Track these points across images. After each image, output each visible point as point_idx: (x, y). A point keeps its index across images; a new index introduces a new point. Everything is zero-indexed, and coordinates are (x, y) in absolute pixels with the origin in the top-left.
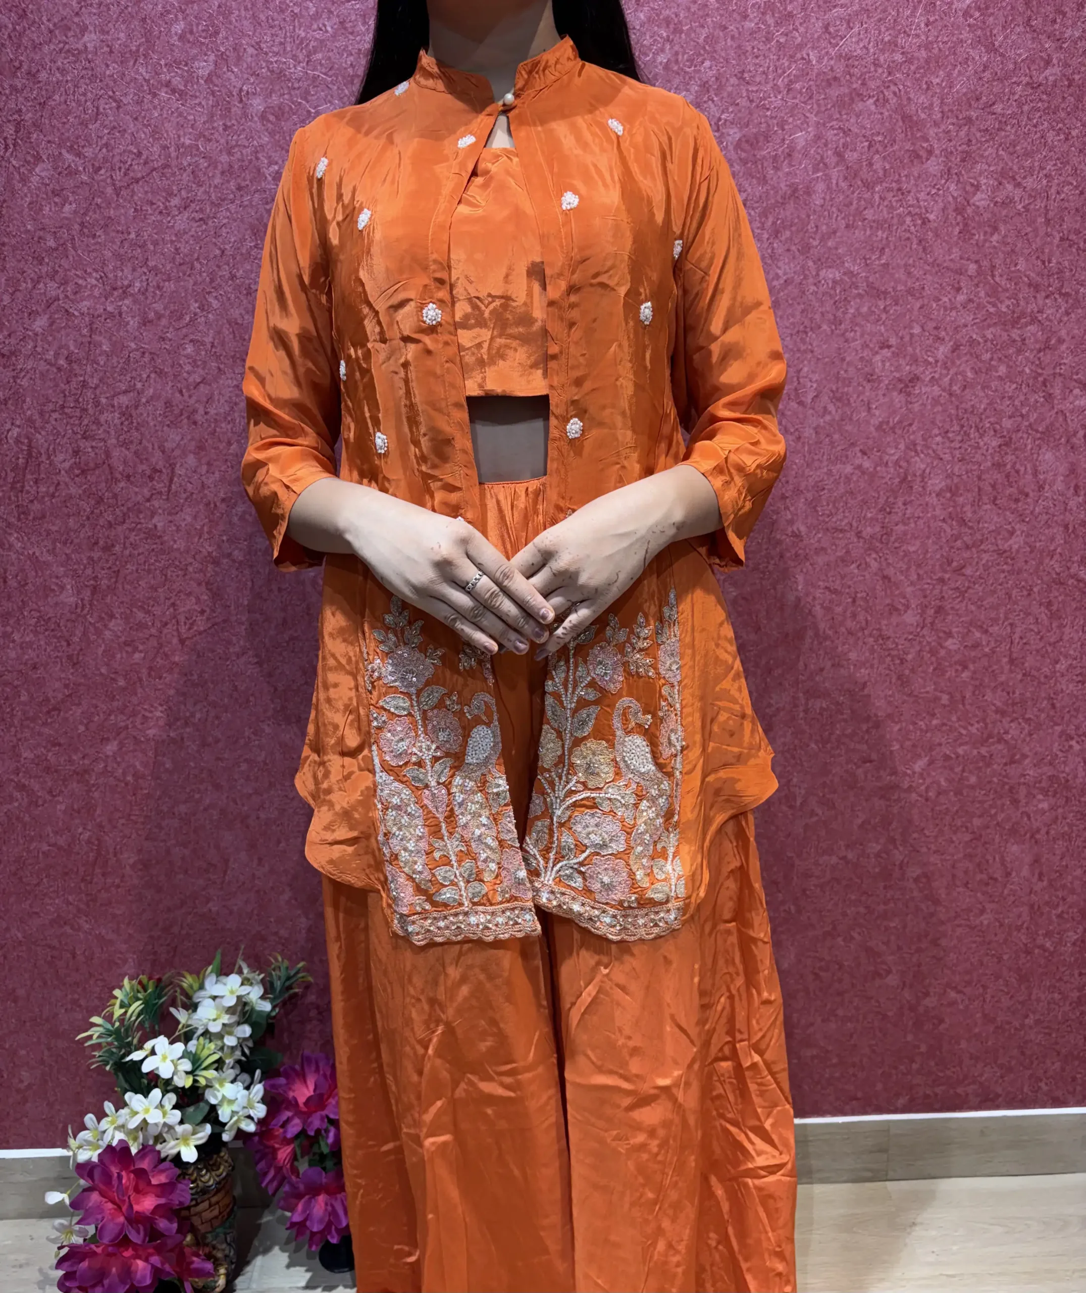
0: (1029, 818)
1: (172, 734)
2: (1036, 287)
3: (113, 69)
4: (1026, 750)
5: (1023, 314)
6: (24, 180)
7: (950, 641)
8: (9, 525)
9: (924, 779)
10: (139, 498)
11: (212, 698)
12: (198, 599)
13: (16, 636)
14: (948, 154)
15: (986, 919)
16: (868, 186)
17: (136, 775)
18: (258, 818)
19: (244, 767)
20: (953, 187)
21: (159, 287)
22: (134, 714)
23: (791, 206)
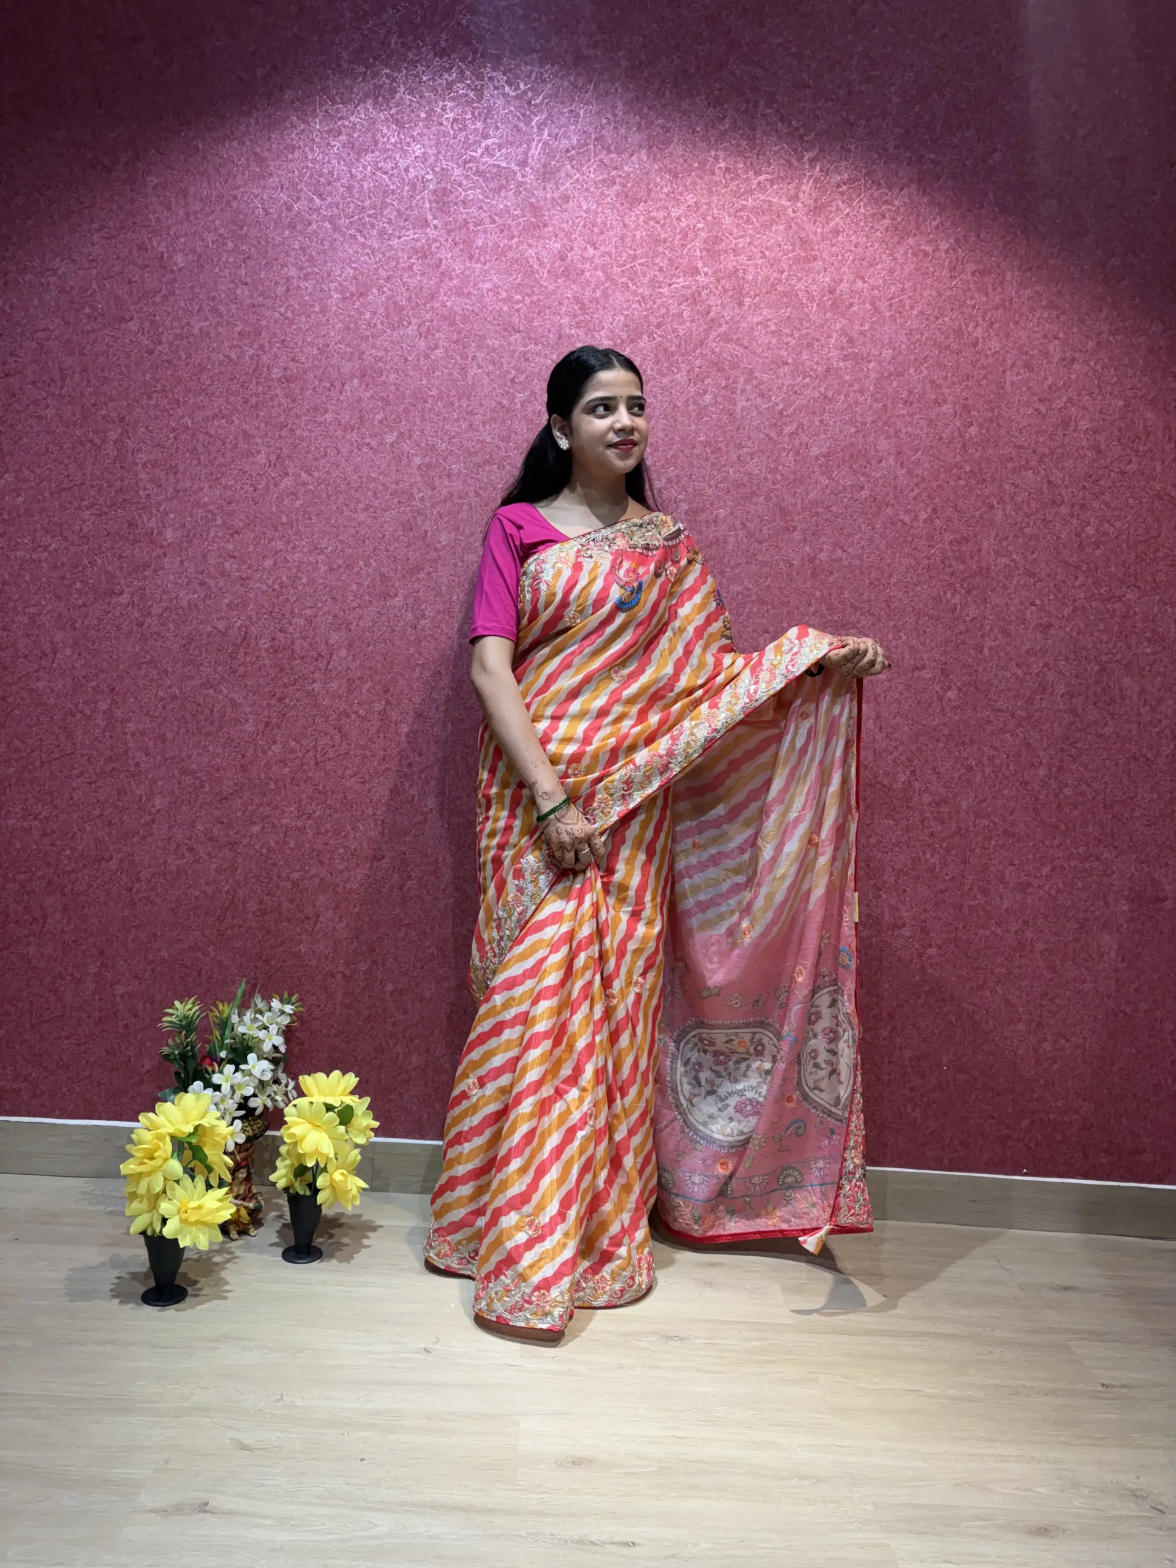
1: (299, 824)
2: (856, 609)
3: (339, 432)
5: (848, 623)
6: (276, 485)
8: (223, 678)
10: (306, 671)
11: (329, 802)
12: (332, 738)
13: (211, 749)
14: (804, 531)
16: (760, 542)
17: (269, 850)
19: (342, 851)
20: (807, 548)
21: (342, 551)
22: (276, 808)
23: (715, 547)
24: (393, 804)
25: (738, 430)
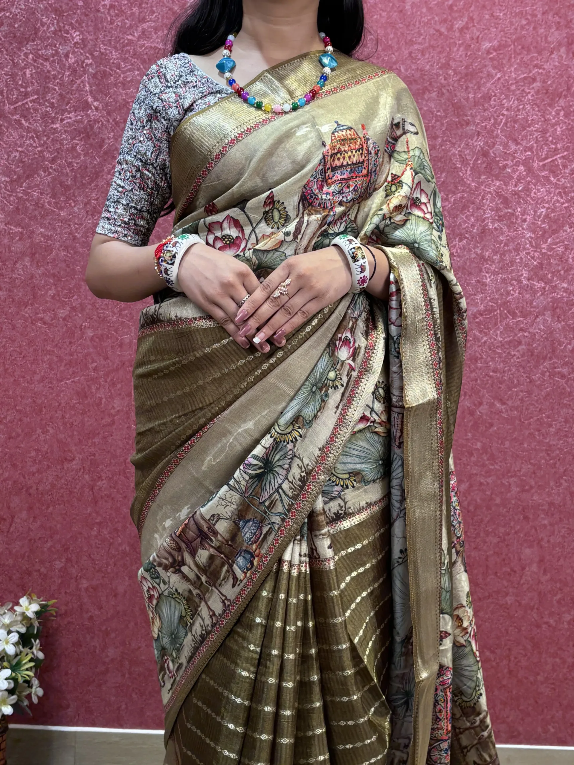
0: (536, 530)
4: (533, 483)
7: (481, 407)
9: (466, 497)
15: (509, 600)
18: (37, 489)
19: (33, 454)
24: (81, 407)
25: (408, 26)
